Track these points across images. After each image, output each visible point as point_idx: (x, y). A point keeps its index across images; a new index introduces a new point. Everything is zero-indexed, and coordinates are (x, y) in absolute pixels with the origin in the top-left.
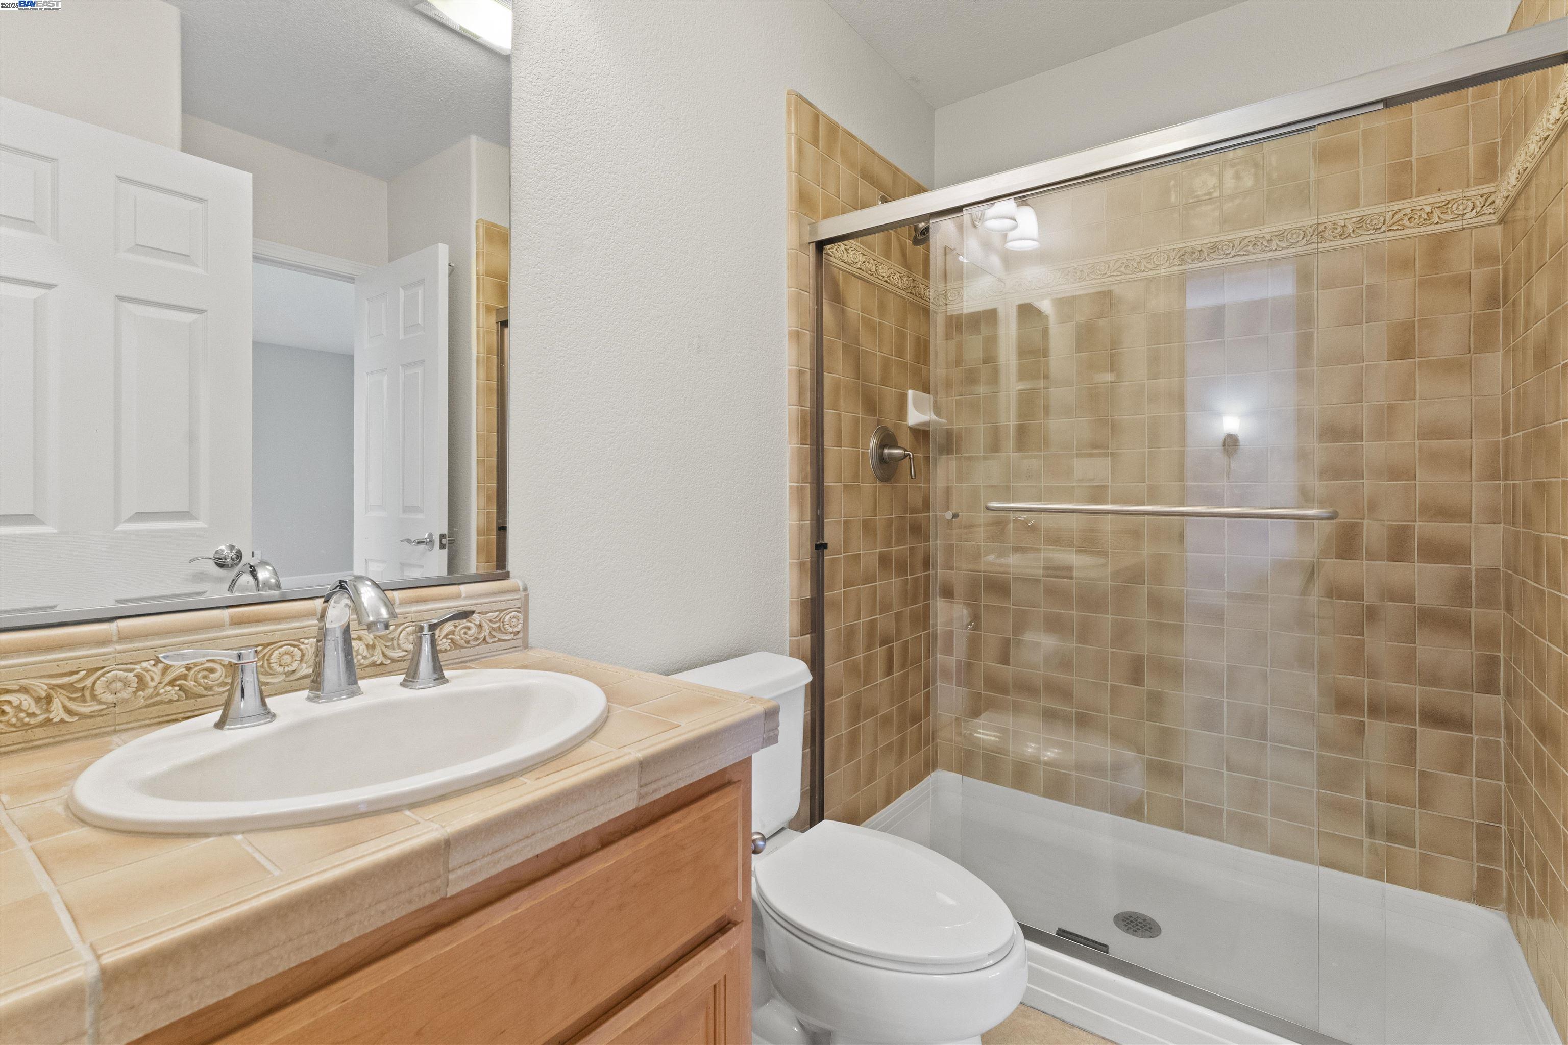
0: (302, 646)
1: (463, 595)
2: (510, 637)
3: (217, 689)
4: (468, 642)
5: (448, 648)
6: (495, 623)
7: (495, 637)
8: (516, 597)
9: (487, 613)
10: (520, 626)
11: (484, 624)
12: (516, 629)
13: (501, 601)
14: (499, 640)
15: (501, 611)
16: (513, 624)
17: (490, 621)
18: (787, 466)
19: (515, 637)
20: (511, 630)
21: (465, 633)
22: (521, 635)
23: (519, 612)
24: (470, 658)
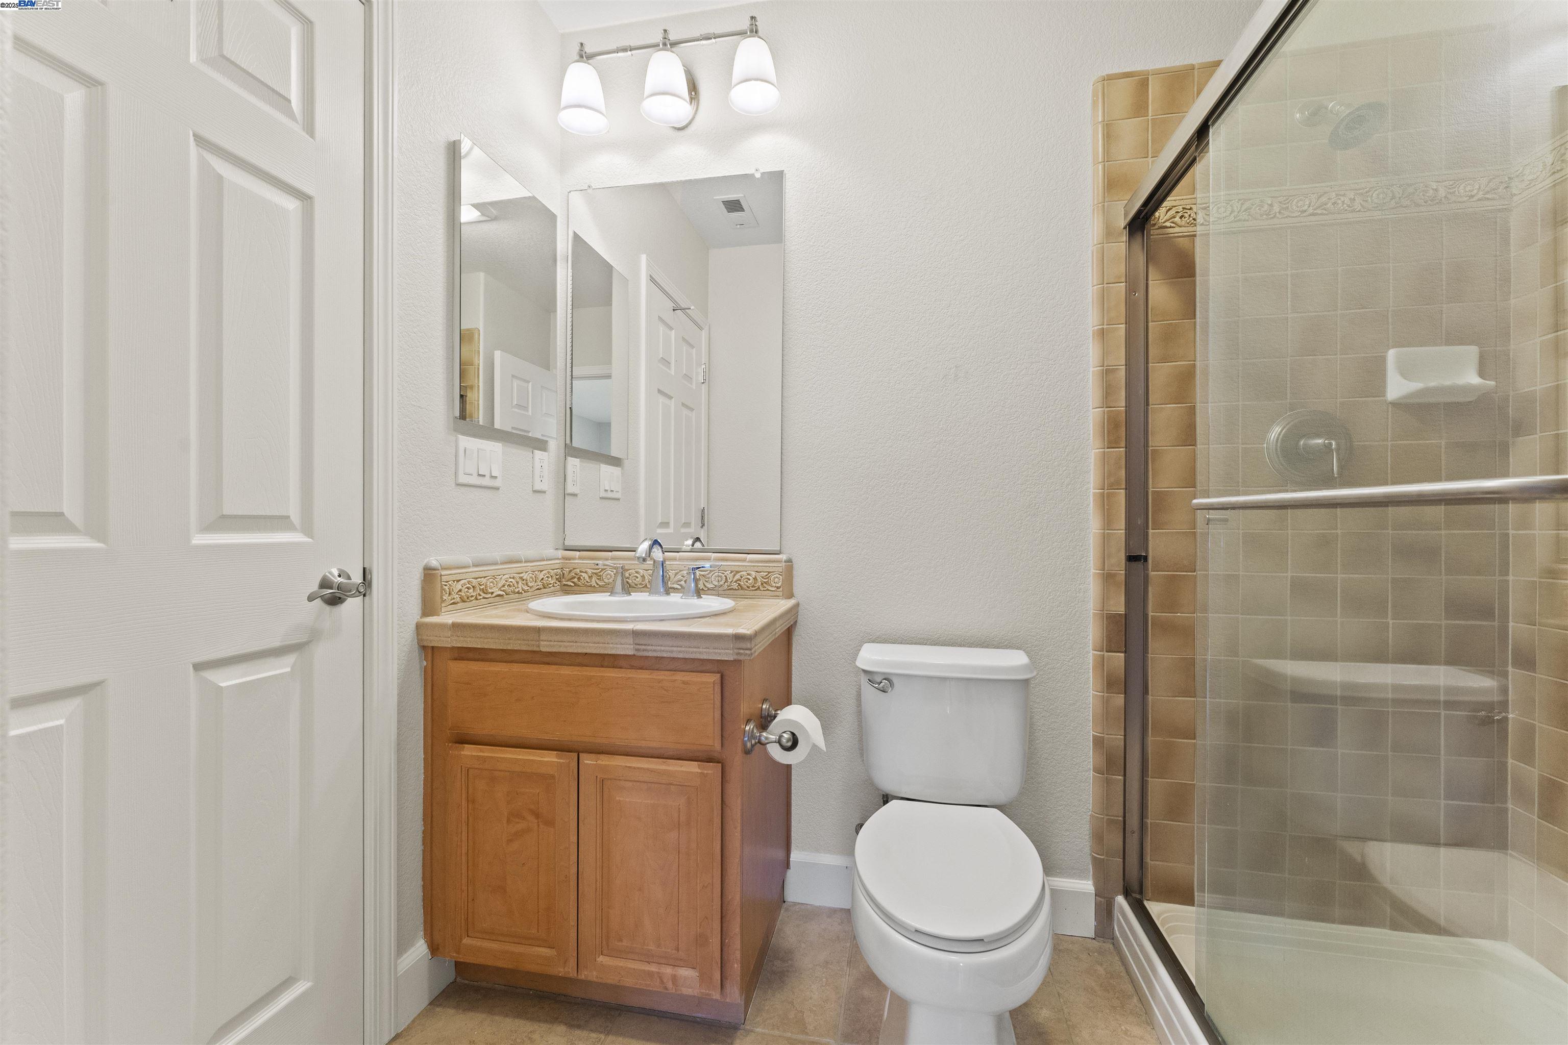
0: (669, 573)
1: (747, 560)
2: (773, 589)
3: (639, 586)
4: (748, 587)
5: (737, 588)
6: (765, 579)
7: (765, 588)
8: (780, 565)
9: (761, 572)
10: (780, 583)
11: (758, 578)
12: (777, 585)
13: (769, 567)
14: (768, 590)
15: (769, 572)
16: (776, 581)
17: (762, 577)
18: (1092, 472)
19: (778, 590)
20: (774, 585)
21: (747, 582)
22: (781, 589)
23: (781, 575)
24: (750, 597)
